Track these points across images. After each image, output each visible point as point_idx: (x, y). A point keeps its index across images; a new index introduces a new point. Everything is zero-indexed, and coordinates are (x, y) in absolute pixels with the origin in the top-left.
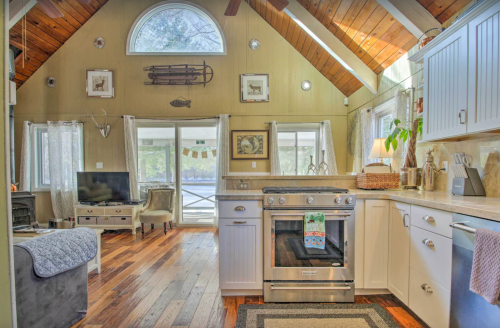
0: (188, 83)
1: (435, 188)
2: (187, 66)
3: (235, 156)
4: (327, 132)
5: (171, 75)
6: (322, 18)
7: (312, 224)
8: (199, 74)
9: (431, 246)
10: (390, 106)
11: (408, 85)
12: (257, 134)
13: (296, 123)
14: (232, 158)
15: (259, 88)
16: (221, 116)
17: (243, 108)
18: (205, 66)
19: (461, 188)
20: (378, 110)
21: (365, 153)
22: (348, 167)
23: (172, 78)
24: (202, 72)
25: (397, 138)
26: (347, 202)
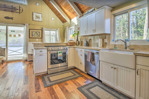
0: (12, 11)
1: (82, 45)
2: (12, 6)
3: (30, 37)
4: (59, 32)
5: (5, 8)
6: (58, 4)
7: (60, 54)
8: (17, 9)
9: (81, 55)
10: (73, 27)
11: (76, 24)
12: (39, 31)
13: (50, 28)
14: (30, 38)
15: (39, 17)
16: (26, 24)
17: (33, 23)
18: (20, 7)
19: (86, 45)
20: (71, 28)
21: (68, 38)
22: (63, 41)
23: (6, 9)
24: (18, 9)
25: (75, 35)
26: (66, 48)
